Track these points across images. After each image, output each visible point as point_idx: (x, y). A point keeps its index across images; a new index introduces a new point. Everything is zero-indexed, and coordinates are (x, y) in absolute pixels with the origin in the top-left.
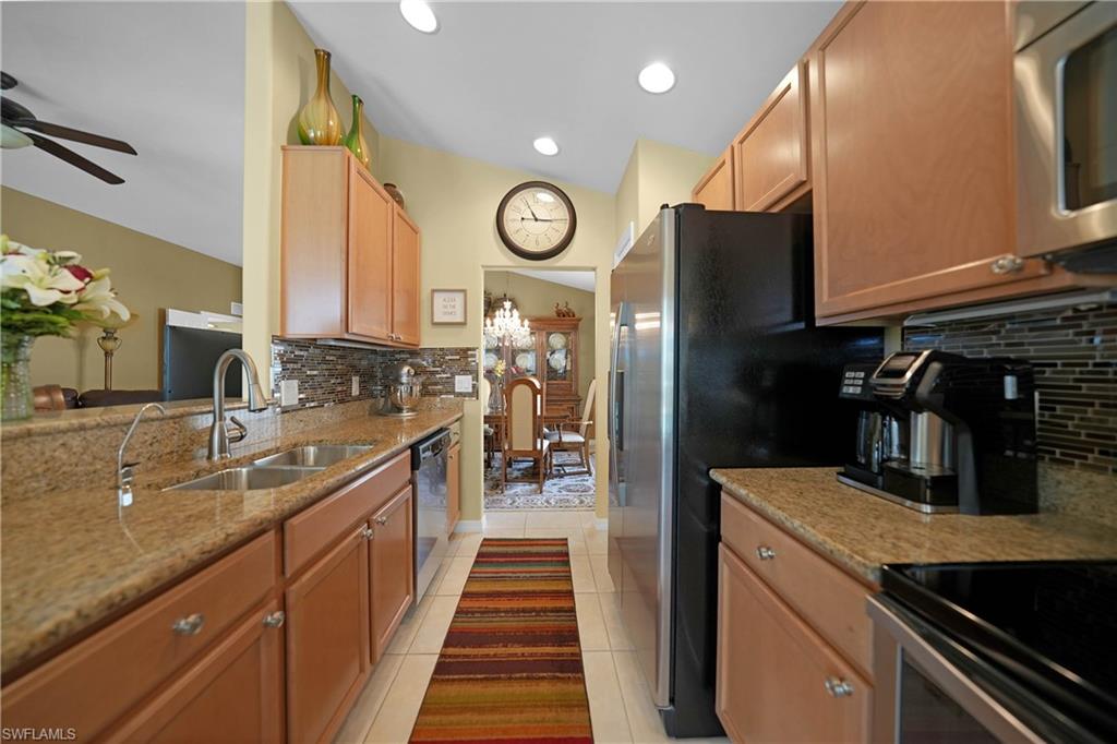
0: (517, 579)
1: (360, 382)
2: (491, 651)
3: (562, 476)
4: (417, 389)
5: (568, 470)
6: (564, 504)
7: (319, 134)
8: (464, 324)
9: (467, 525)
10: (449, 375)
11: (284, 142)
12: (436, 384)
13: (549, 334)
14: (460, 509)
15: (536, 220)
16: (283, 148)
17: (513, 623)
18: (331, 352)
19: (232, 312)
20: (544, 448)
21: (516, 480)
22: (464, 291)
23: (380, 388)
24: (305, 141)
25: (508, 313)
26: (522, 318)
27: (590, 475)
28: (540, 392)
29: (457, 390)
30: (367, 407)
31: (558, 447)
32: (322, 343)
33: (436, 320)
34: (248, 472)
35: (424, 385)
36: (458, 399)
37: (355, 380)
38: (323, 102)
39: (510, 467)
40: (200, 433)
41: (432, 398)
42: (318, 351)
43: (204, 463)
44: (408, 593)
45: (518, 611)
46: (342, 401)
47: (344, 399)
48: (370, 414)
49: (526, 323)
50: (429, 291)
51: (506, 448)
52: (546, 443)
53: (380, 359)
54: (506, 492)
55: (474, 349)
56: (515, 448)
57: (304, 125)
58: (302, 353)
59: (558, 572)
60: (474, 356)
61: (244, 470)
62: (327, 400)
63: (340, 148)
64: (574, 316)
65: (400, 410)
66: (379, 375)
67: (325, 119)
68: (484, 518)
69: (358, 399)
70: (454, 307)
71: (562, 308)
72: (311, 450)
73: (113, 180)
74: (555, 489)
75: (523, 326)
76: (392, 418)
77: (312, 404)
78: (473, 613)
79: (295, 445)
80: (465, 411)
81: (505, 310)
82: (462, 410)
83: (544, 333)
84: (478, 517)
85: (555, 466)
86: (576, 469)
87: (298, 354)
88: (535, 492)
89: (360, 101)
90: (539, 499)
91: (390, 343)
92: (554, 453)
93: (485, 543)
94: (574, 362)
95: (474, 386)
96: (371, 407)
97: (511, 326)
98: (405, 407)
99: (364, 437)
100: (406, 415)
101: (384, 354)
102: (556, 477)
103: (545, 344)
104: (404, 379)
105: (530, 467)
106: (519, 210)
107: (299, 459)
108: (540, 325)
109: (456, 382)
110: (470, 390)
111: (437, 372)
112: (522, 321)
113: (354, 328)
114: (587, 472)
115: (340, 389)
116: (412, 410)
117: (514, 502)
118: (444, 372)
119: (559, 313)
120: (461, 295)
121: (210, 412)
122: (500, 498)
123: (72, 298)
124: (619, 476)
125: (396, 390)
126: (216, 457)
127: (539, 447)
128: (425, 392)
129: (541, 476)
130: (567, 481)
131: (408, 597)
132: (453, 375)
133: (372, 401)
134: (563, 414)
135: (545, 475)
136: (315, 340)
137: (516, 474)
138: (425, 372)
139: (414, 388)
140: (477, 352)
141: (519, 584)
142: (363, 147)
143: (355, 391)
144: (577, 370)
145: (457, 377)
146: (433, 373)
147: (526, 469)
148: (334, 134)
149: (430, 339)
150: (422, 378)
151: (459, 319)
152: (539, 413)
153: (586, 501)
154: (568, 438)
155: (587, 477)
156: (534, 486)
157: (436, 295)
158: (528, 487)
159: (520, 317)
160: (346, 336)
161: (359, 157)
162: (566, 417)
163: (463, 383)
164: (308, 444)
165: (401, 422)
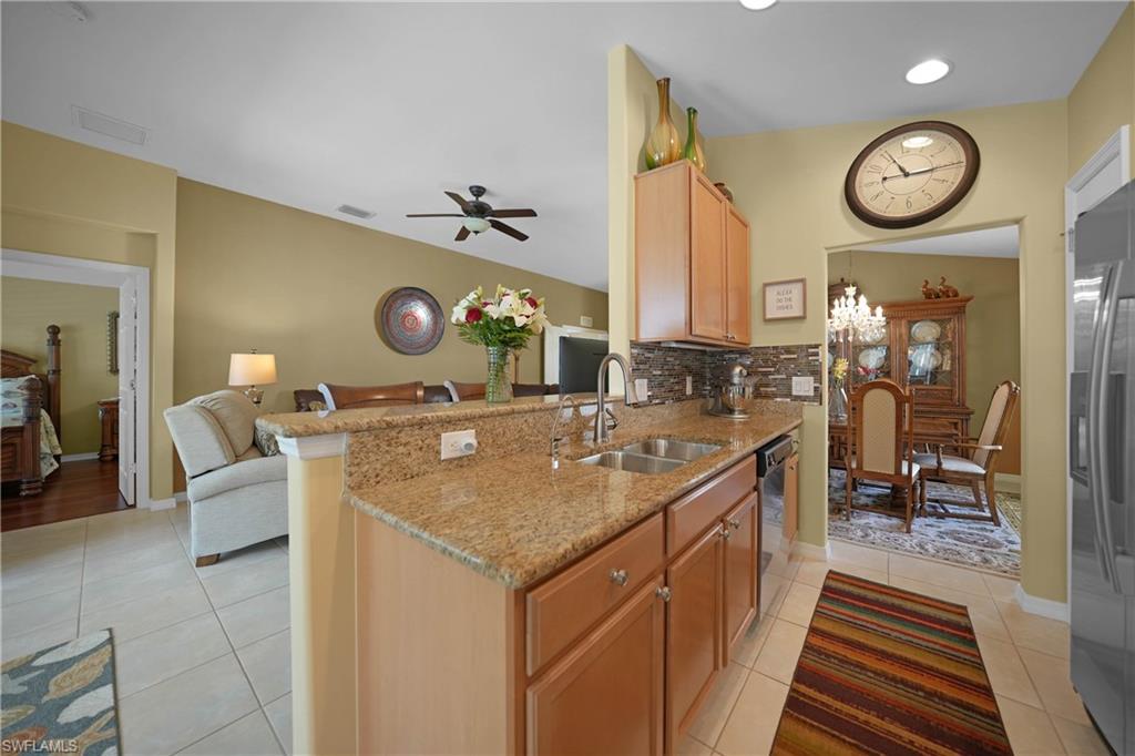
0: (886, 636)
1: (693, 382)
2: (862, 716)
3: (941, 517)
4: (749, 390)
5: (951, 509)
6: (950, 557)
7: (662, 155)
8: (803, 318)
9: (807, 548)
10: (784, 376)
11: (636, 173)
12: (767, 386)
13: (911, 323)
14: (798, 528)
15: (907, 175)
16: (636, 178)
17: (888, 692)
18: (671, 354)
19: (582, 324)
20: (913, 475)
21: (865, 507)
22: (802, 281)
23: (709, 388)
24: (651, 165)
25: (851, 301)
26: (873, 306)
27: (998, 524)
28: (908, 399)
29: (794, 393)
30: (698, 406)
31: (937, 475)
32: (665, 345)
33: (769, 316)
34: (623, 456)
35: (757, 388)
36: (796, 403)
37: (689, 380)
38: (665, 125)
39: (856, 490)
40: (588, 419)
41: (764, 401)
42: (661, 353)
43: (591, 444)
44: (752, 606)
45: (894, 679)
46: (679, 400)
47: (680, 397)
48: (701, 414)
49: (879, 310)
50: (761, 285)
51: (854, 465)
52: (916, 468)
53: (708, 360)
54: (852, 520)
55: (817, 346)
56: (866, 468)
57: (650, 152)
58: (649, 355)
59: (958, 651)
60: (817, 354)
61: (620, 454)
62: (667, 399)
63: (682, 161)
64: (956, 295)
65: (731, 411)
66: (708, 375)
67: (669, 138)
68: (828, 544)
69: (691, 398)
70: (790, 300)
71: (936, 286)
72: (662, 443)
73: (522, 237)
74: (932, 532)
75: (873, 314)
76: (725, 419)
77: (657, 401)
78: (828, 656)
79: (649, 437)
80: (805, 417)
81: (847, 297)
82: (801, 417)
83: (904, 322)
84: (822, 544)
85: (929, 500)
86: (966, 511)
87: (648, 355)
88: (899, 529)
89: (695, 111)
90: (908, 542)
91: (724, 343)
92: (927, 483)
93: (831, 575)
94: (958, 360)
95: (816, 389)
96: (702, 406)
97: (859, 316)
98: (737, 409)
99: (708, 436)
100: (738, 417)
101: (713, 354)
102: (931, 515)
103: (905, 337)
104: (736, 380)
105: (887, 496)
106: (877, 169)
107: (653, 450)
108: (898, 312)
109: (793, 384)
110: (812, 393)
111: (770, 373)
112: (873, 309)
113: (696, 331)
114: (991, 519)
115: (677, 388)
116: (743, 412)
117: (867, 535)
118: (778, 372)
119: (928, 295)
120: (800, 285)
121: (594, 404)
122: (846, 525)
123: (530, 321)
124: (1115, 545)
125: (728, 391)
126: (599, 440)
127: (905, 470)
128: (757, 394)
129: (909, 510)
130: (951, 524)
131: (752, 610)
132: (789, 378)
133: (702, 400)
134: (943, 431)
135: (913, 509)
136: (659, 343)
137: (864, 500)
138: (756, 373)
139: (747, 389)
140: (820, 350)
141: (891, 643)
142: (698, 155)
143: (689, 390)
144: (962, 370)
145: (794, 378)
146: (766, 374)
147: (878, 496)
148: (675, 151)
149: (762, 338)
150: (755, 379)
151: (797, 312)
152: (906, 427)
153: (995, 563)
154: (952, 465)
155: (990, 526)
156: (895, 521)
157: (768, 289)
158: (885, 520)
159: (869, 304)
160: (690, 338)
161: (697, 164)
162: (950, 436)
163: (802, 385)
164: (658, 437)
165: (732, 423)
